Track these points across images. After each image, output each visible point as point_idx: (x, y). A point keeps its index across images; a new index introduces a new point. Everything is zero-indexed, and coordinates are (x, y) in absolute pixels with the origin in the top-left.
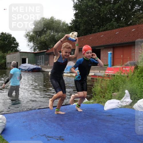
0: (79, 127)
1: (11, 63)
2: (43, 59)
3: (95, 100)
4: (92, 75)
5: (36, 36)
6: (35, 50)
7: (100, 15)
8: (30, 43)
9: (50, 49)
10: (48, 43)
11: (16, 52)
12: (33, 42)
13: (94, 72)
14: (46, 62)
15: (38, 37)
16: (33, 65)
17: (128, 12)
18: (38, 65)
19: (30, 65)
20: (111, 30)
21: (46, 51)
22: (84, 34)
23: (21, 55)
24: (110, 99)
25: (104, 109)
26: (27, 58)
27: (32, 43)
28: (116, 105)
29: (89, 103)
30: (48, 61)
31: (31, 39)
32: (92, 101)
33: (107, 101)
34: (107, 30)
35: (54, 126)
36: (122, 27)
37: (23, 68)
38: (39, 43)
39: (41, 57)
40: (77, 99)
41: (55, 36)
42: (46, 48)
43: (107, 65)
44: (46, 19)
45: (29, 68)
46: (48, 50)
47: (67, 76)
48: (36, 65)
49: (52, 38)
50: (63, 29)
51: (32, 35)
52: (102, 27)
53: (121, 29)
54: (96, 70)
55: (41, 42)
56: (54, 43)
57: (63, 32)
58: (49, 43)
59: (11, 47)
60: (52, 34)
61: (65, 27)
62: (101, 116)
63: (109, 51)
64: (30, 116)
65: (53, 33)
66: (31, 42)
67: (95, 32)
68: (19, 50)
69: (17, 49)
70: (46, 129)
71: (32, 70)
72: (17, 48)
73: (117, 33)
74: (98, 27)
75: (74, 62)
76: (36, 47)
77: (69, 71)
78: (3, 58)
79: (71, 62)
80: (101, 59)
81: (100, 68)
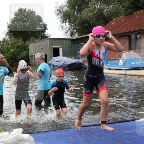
5: (74, 13)
6: (72, 34)
8: (64, 24)
10: (93, 22)
11: (44, 38)
12: (70, 21)
15: (77, 13)
16: (71, 58)
18: (79, 59)
19: (65, 58)
23: (51, 44)
26: (61, 47)
27: (67, 24)
31: (66, 17)
37: (56, 64)
41: (104, 10)
45: (65, 63)
47: (126, 75)
48: (75, 58)
49: (99, 13)
51: (66, 11)
55: (82, 22)
56: (103, 21)
57: (117, 3)
58: (95, 22)
60: (99, 7)
65: (100, 5)
66: (66, 22)
68: (48, 35)
69: (45, 33)
71: (70, 67)
72: (44, 32)
75: (137, 52)
76: (74, 30)
77: (128, 66)
78: (25, 48)
79: (131, 52)
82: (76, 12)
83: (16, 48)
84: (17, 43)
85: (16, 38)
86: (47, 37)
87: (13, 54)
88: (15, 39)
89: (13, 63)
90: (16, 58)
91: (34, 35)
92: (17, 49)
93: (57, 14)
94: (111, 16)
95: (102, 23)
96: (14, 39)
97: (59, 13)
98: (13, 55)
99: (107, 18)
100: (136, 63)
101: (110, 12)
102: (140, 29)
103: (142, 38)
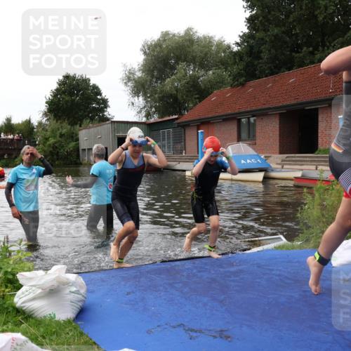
0: (267, 308)
1: (91, 149)
2: (169, 138)
3: (307, 240)
4: (295, 178)
6: (148, 115)
8: (136, 98)
9: (186, 113)
10: (182, 97)
11: (103, 121)
12: (145, 95)
13: (302, 170)
14: (179, 146)
15: (156, 82)
21: (176, 116)
22: (271, 70)
23: (114, 130)
25: (332, 262)
27: (141, 98)
29: (292, 249)
30: (183, 143)
31: (139, 87)
32: (299, 243)
35: (205, 305)
38: (159, 97)
39: (164, 133)
40: (260, 238)
41: (199, 78)
42: (178, 109)
44: (174, 35)
46: (181, 115)
47: (232, 180)
49: (191, 83)
50: (218, 60)
51: (139, 78)
54: (307, 165)
55: (163, 97)
56: (197, 96)
57: (220, 68)
58: (185, 97)
59: (89, 110)
61: (223, 54)
64: (142, 279)
65: (194, 70)
66: (138, 96)
67: (301, 65)
68: (110, 117)
69: (105, 113)
70: (185, 311)
72: (104, 111)
75: (250, 144)
76: (151, 107)
78: (72, 137)
79: (241, 144)
80: (319, 135)
81: (317, 157)
82: (154, 80)
83: (58, 136)
84: (60, 129)
85: (59, 121)
86: (108, 119)
87: (54, 146)
88: (57, 122)
89: (52, 161)
90: (58, 152)
91: (88, 116)
92: (60, 139)
93: (125, 83)
94: (211, 87)
95: (196, 98)
96: (55, 121)
97: (128, 82)
98: (53, 148)
99: (204, 90)
100: (248, 161)
101: (209, 81)
102: (254, 108)
103: (257, 123)
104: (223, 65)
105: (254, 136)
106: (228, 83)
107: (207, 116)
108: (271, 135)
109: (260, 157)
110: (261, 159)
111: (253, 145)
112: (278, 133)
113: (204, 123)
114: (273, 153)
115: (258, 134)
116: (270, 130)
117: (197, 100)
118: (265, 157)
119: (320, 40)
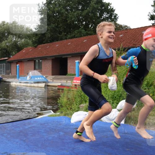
0: (44, 142)
3: (62, 112)
4: (58, 86)
7: (67, 21)
9: (12, 57)
13: (61, 82)
14: (8, 71)
17: (96, 19)
20: (79, 37)
21: (7, 58)
24: (77, 111)
25: (71, 121)
28: (83, 117)
30: (10, 70)
33: (74, 113)
34: (75, 38)
36: (90, 35)
40: (42, 112)
41: (18, 42)
42: (8, 55)
43: (75, 75)
44: (7, 23)
46: (9, 57)
49: (14, 44)
50: (26, 35)
52: (69, 33)
53: (89, 36)
54: (63, 80)
56: (16, 50)
57: (27, 39)
60: (14, 39)
62: (67, 129)
63: (77, 60)
65: (16, 38)
67: (62, 39)
70: (8, 146)
73: (85, 41)
74: (66, 33)
75: (39, 71)
77: (33, 80)
79: (35, 71)
80: (68, 68)
81: (67, 77)
94: (23, 46)
95: (16, 51)
99: (20, 47)
100: (38, 78)
101: (22, 44)
102: (41, 56)
103: (42, 63)
104: (28, 37)
105: (41, 68)
106: (31, 45)
107: (21, 59)
108: (48, 67)
109: (43, 77)
110: (44, 78)
111: (41, 71)
112: (51, 67)
113: (19, 61)
114: (49, 75)
115: (43, 67)
116: (48, 65)
117: (17, 52)
118: (46, 77)
119: (69, 30)
